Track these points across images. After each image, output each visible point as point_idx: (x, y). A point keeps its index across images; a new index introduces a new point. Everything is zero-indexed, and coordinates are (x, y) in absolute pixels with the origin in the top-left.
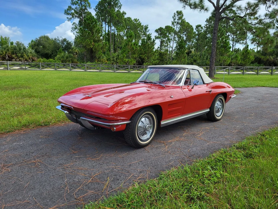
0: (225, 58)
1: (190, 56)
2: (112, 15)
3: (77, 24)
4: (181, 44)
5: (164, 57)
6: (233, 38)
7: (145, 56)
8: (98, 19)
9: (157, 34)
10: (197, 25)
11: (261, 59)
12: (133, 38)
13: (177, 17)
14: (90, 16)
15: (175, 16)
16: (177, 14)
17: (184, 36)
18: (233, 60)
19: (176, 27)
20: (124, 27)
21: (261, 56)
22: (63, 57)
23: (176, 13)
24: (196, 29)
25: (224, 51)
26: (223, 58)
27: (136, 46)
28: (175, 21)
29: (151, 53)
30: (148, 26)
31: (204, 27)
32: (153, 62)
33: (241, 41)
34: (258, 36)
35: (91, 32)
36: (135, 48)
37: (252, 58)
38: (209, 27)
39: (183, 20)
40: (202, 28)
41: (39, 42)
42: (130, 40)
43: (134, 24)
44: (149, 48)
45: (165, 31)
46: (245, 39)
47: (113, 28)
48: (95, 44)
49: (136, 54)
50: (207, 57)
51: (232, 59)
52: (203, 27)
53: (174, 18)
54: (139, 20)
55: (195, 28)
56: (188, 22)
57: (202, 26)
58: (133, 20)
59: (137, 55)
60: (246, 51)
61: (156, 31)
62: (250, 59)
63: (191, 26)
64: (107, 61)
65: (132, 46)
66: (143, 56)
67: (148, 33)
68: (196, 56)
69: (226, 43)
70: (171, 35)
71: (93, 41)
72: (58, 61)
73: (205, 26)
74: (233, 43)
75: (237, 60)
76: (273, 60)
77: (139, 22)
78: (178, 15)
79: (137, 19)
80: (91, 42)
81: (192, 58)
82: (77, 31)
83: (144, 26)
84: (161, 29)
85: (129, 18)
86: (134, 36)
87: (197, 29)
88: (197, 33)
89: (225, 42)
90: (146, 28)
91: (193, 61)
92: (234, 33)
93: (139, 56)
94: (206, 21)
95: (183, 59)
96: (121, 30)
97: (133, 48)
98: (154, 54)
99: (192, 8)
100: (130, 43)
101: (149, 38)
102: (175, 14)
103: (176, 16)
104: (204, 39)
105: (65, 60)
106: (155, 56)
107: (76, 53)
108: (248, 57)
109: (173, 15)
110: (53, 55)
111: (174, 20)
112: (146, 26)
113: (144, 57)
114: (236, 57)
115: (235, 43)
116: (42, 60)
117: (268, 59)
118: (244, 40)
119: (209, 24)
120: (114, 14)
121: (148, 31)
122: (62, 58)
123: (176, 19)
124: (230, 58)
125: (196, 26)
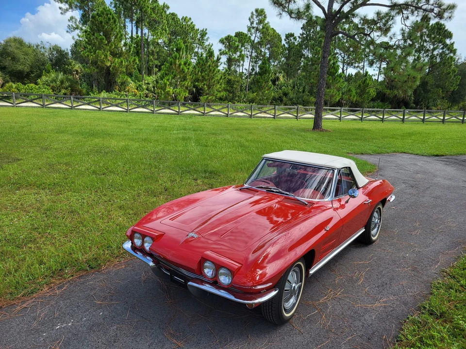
0: (333, 92)
1: (278, 85)
2: (145, 9)
3: (78, 20)
4: (263, 67)
5: (235, 86)
6: (343, 58)
7: (204, 85)
8: (118, 13)
9: (222, 47)
10: (287, 33)
11: (385, 94)
12: (183, 51)
13: (255, 19)
14: (104, 9)
15: (252, 17)
16: (257, 14)
17: (267, 51)
18: (344, 96)
19: (254, 35)
20: (165, 31)
21: (386, 90)
22: (54, 81)
23: (254, 13)
24: (285, 40)
25: (331, 81)
26: (329, 92)
27: (188, 67)
28: (253, 25)
29: (213, 80)
30: (207, 31)
31: (299, 37)
32: (217, 95)
33: (355, 63)
34: (394, 69)
35: (105, 38)
36: (187, 70)
37: (373, 92)
38: (307, 38)
39: (265, 25)
40: (295, 39)
41: (4, 49)
42: (178, 56)
43: (183, 26)
44: (210, 71)
45: (236, 41)
46: (362, 61)
47: (146, 31)
48: (115, 60)
49: (188, 81)
50: (304, 88)
51: (343, 94)
52: (297, 38)
53: (252, 20)
54: (190, 19)
55: (285, 38)
56: (273, 29)
57: (295, 36)
58: (180, 19)
59: (190, 83)
60: (365, 81)
61: (222, 41)
62: (370, 94)
63: (279, 35)
64: (136, 91)
65: (181, 67)
66: (200, 85)
67: (207, 43)
68: (287, 86)
69: (334, 68)
70: (245, 48)
71: (110, 54)
72: (45, 88)
73: (301, 37)
74: (343, 66)
75: (351, 96)
76: (402, 96)
77: (192, 23)
78: (257, 17)
79: (187, 17)
80: (106, 56)
81: (280, 88)
82: (80, 34)
83: (200, 30)
84: (228, 38)
85: (173, 14)
86: (184, 49)
87: (287, 41)
88: (287, 46)
89: (333, 65)
90: (204, 34)
91: (282, 95)
92: (346, 50)
93: (192, 85)
94: (302, 28)
95: (266, 92)
96: (160, 36)
97: (183, 69)
98: (219, 82)
99: (293, 18)
100: (177, 61)
101: (211, 54)
102: (252, 13)
103: (255, 17)
104: (298, 57)
105: (59, 86)
106: (221, 85)
107: (77, 71)
108: (367, 91)
109: (250, 15)
110: (33, 75)
111: (252, 23)
112: (203, 31)
113: (202, 87)
114: (350, 90)
115: (346, 66)
116: (14, 86)
117: (396, 95)
118: (360, 63)
119: (306, 33)
120: (148, 7)
121: (207, 40)
122: (52, 83)
123: (255, 23)
124: (341, 92)
125: (286, 35)
